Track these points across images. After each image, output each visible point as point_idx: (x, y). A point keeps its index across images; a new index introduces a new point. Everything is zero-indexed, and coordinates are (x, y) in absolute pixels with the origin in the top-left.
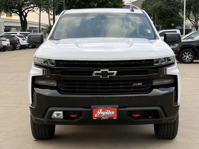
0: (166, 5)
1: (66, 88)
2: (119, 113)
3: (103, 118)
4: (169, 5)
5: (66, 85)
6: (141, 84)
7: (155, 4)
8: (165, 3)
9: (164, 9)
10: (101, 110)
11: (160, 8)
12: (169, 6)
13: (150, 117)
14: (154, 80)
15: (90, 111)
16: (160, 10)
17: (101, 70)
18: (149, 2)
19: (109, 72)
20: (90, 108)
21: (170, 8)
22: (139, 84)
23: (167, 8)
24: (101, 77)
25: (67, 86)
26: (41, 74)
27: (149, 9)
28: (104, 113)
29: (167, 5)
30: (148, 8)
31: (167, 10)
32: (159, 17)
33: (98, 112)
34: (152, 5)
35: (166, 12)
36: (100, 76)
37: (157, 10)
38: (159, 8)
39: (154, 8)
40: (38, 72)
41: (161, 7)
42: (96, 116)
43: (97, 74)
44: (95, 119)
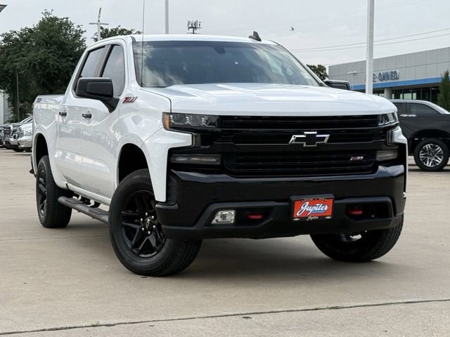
0: (55, 58)
1: (239, 167)
2: (335, 209)
3: (310, 218)
4: (64, 57)
5: (238, 161)
6: (362, 158)
7: (33, 54)
8: (55, 52)
9: (53, 66)
10: (308, 203)
11: (43, 63)
12: (64, 60)
13: (373, 216)
14: (379, 152)
15: (287, 206)
16: (43, 68)
17: (306, 133)
18: (15, 50)
19: (317, 136)
20: (287, 200)
21: (66, 64)
22: (359, 158)
23: (58, 64)
24: (305, 145)
25: (241, 164)
26: (189, 143)
27: (18, 63)
28: (311, 210)
29: (58, 58)
30: (16, 62)
31: (60, 67)
32: (41, 82)
33: (302, 208)
34: (23, 56)
35: (57, 72)
36: (303, 144)
37: (37, 68)
38: (40, 63)
39: (30, 64)
40: (184, 140)
41: (45, 60)
42: (298, 214)
43: (298, 139)
44: (296, 219)
